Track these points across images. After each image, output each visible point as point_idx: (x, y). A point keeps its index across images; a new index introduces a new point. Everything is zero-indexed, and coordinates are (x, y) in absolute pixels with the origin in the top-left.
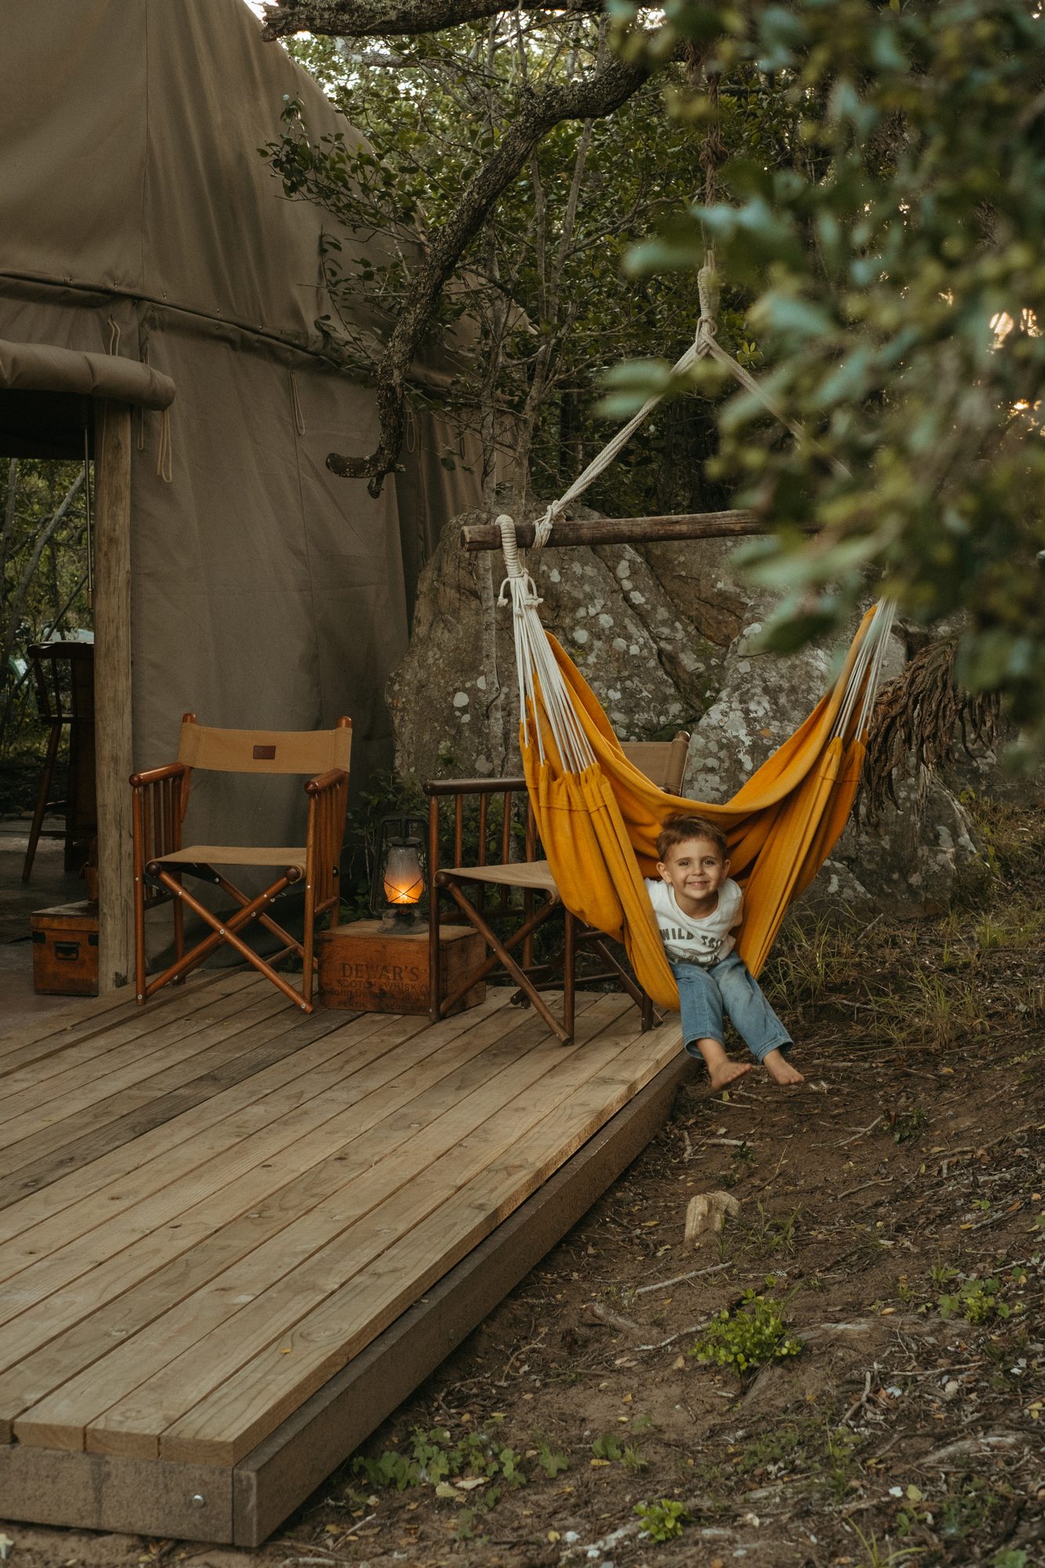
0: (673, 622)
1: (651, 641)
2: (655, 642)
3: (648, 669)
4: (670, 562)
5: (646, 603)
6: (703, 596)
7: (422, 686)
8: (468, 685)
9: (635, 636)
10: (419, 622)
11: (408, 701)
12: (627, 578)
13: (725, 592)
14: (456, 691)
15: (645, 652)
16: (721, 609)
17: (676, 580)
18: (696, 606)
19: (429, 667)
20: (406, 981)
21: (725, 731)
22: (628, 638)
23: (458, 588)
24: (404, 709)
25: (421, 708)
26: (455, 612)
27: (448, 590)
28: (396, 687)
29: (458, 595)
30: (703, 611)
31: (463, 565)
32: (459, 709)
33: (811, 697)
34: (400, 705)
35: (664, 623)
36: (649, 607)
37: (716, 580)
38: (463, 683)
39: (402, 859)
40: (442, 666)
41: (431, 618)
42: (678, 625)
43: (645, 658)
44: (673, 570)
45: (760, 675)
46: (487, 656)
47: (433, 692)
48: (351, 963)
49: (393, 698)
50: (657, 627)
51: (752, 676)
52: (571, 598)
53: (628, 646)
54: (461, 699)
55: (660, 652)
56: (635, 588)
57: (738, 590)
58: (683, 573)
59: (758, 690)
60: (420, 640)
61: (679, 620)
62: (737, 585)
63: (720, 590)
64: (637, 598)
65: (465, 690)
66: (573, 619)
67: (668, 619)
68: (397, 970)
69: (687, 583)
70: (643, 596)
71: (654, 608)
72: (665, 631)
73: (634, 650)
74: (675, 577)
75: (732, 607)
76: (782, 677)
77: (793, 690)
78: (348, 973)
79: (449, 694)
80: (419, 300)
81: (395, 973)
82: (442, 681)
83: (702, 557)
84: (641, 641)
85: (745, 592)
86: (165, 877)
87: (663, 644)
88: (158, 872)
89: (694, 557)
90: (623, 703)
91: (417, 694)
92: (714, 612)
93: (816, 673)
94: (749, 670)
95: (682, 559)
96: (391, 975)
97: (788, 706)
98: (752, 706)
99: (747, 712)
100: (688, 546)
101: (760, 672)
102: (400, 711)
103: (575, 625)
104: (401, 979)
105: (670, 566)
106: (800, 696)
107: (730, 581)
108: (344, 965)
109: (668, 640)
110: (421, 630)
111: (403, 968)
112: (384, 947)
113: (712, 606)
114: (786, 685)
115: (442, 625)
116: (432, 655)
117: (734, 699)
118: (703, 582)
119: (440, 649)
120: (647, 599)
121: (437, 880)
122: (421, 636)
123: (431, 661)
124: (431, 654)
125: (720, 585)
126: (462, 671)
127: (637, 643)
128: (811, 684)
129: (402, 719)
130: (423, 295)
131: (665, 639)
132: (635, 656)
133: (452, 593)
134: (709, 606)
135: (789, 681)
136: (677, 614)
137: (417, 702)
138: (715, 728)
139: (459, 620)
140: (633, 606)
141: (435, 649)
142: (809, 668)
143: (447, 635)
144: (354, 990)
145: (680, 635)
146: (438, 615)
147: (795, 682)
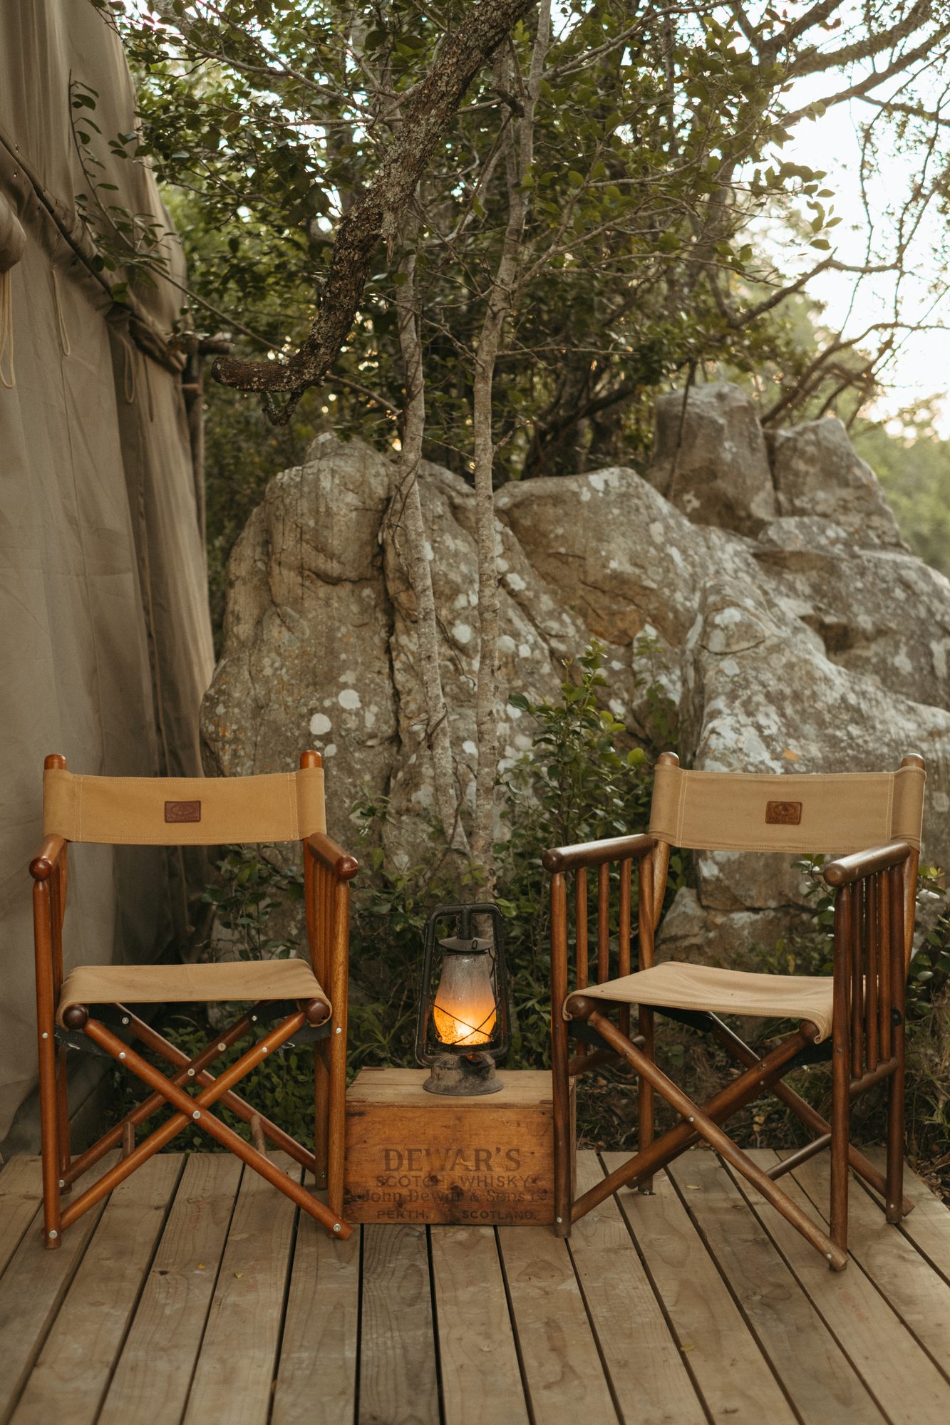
0: (560, 614)
1: (540, 640)
2: (545, 640)
3: (542, 676)
4: (544, 535)
5: (528, 589)
6: (591, 579)
7: (259, 708)
8: (327, 703)
9: (523, 633)
10: (238, 619)
11: (241, 728)
12: (502, 556)
13: (622, 573)
14: (312, 712)
15: (537, 654)
16: (615, 597)
17: (551, 560)
18: (580, 593)
19: (267, 681)
20: (498, 1171)
21: (747, 755)
22: (516, 635)
23: (301, 569)
24: (236, 740)
25: (264, 738)
26: (297, 602)
27: (285, 572)
28: (221, 710)
29: (299, 579)
30: (591, 598)
31: (307, 537)
32: (320, 738)
33: (819, 705)
34: (229, 735)
35: (550, 614)
36: (531, 594)
37: (608, 559)
38: (321, 700)
39: (470, 974)
40: (286, 678)
41: (256, 612)
42: (565, 617)
43: (538, 662)
44: (548, 546)
45: (756, 678)
46: (429, 657)
47: (277, 714)
48: (400, 1148)
49: (217, 726)
50: (543, 621)
51: (745, 679)
52: (448, 582)
53: (517, 646)
54: (320, 724)
55: (552, 652)
56: (512, 570)
57: (637, 571)
58: (563, 550)
59: (760, 698)
60: (243, 644)
61: (565, 611)
62: (636, 565)
63: (614, 571)
64: (517, 582)
65: (324, 711)
66: (452, 611)
67: (554, 610)
68: (483, 1155)
69: (566, 563)
70: (523, 579)
71: (537, 597)
72: (554, 626)
73: (525, 651)
74: (549, 555)
75: (631, 593)
76: (779, 679)
77: (797, 697)
78: (394, 1164)
79: (302, 716)
80: (435, 103)
81: (478, 1160)
82: (290, 699)
83: (585, 529)
84: (531, 639)
85: (646, 573)
86: (94, 1027)
87: (554, 643)
88: (82, 1023)
89: (575, 529)
90: (525, 723)
91: (254, 718)
92: (606, 601)
93: (818, 674)
94: (737, 671)
95: (560, 531)
96: (471, 1164)
97: (797, 718)
98: (762, 720)
99: (759, 728)
100: (566, 514)
101: (754, 673)
102: (230, 742)
103: (454, 619)
104: (489, 1168)
105: (544, 542)
106: (806, 705)
107: (625, 560)
108: (387, 1152)
109: (560, 637)
110: (243, 630)
111: (493, 1150)
112: (459, 1119)
113: (604, 592)
114: (788, 691)
115: (278, 621)
116: (268, 664)
117: (736, 711)
118: (591, 561)
119: (279, 654)
120: (528, 583)
121: (572, 1008)
122: (242, 637)
123: (268, 671)
124: (267, 661)
125: (614, 565)
126: (315, 684)
127: (527, 642)
128: (815, 688)
129: (235, 754)
130: (443, 95)
131: (556, 636)
132: (526, 659)
133: (290, 577)
134: (599, 594)
135: (790, 686)
136: (563, 603)
137: (256, 730)
138: (734, 751)
139: (302, 613)
140: (512, 593)
141: (273, 655)
142: (809, 667)
143: (286, 635)
144: (405, 1192)
145: (571, 631)
146: (269, 605)
147: (797, 685)
